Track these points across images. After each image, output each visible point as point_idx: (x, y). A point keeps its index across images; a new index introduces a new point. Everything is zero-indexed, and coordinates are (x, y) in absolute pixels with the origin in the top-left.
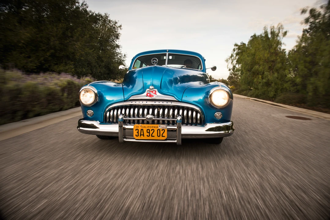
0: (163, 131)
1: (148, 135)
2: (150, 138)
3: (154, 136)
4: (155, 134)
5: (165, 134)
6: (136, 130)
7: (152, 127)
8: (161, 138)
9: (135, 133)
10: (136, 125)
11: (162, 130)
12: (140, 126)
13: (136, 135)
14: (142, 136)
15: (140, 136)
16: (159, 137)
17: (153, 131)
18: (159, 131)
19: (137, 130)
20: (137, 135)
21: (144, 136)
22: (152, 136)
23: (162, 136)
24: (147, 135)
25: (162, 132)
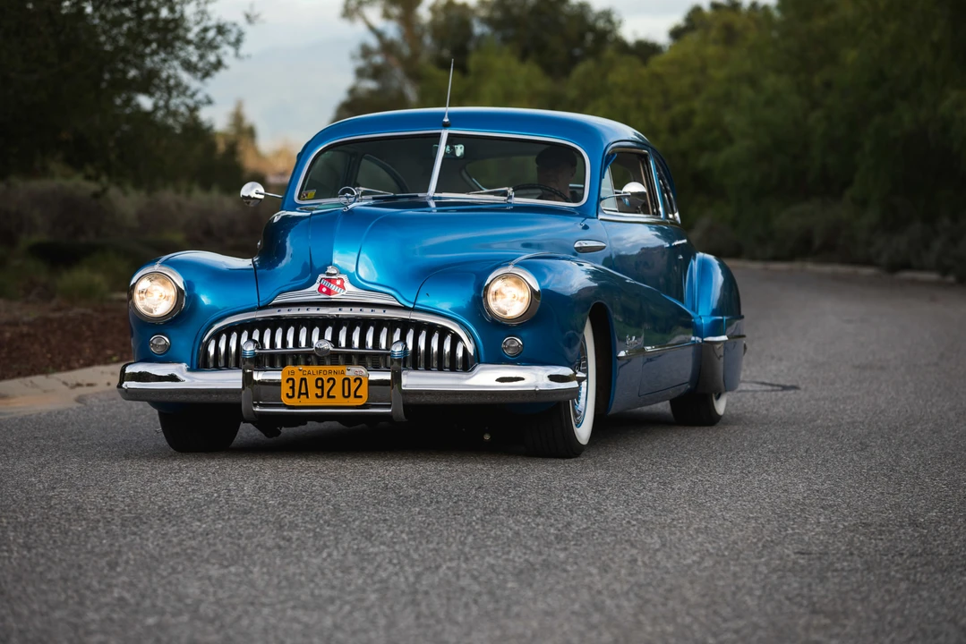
0: (358, 382)
1: (320, 394)
2: (325, 401)
3: (334, 397)
4: (337, 391)
5: (363, 391)
6: (287, 381)
7: (330, 372)
8: (352, 401)
9: (285, 389)
10: (289, 368)
11: (355, 381)
12: (298, 371)
13: (287, 394)
14: (303, 397)
15: (299, 397)
16: (346, 400)
17: (331, 382)
18: (346, 382)
19: (291, 382)
20: (290, 395)
21: (308, 397)
22: (329, 397)
23: (356, 396)
24: (317, 394)
25: (354, 386)
